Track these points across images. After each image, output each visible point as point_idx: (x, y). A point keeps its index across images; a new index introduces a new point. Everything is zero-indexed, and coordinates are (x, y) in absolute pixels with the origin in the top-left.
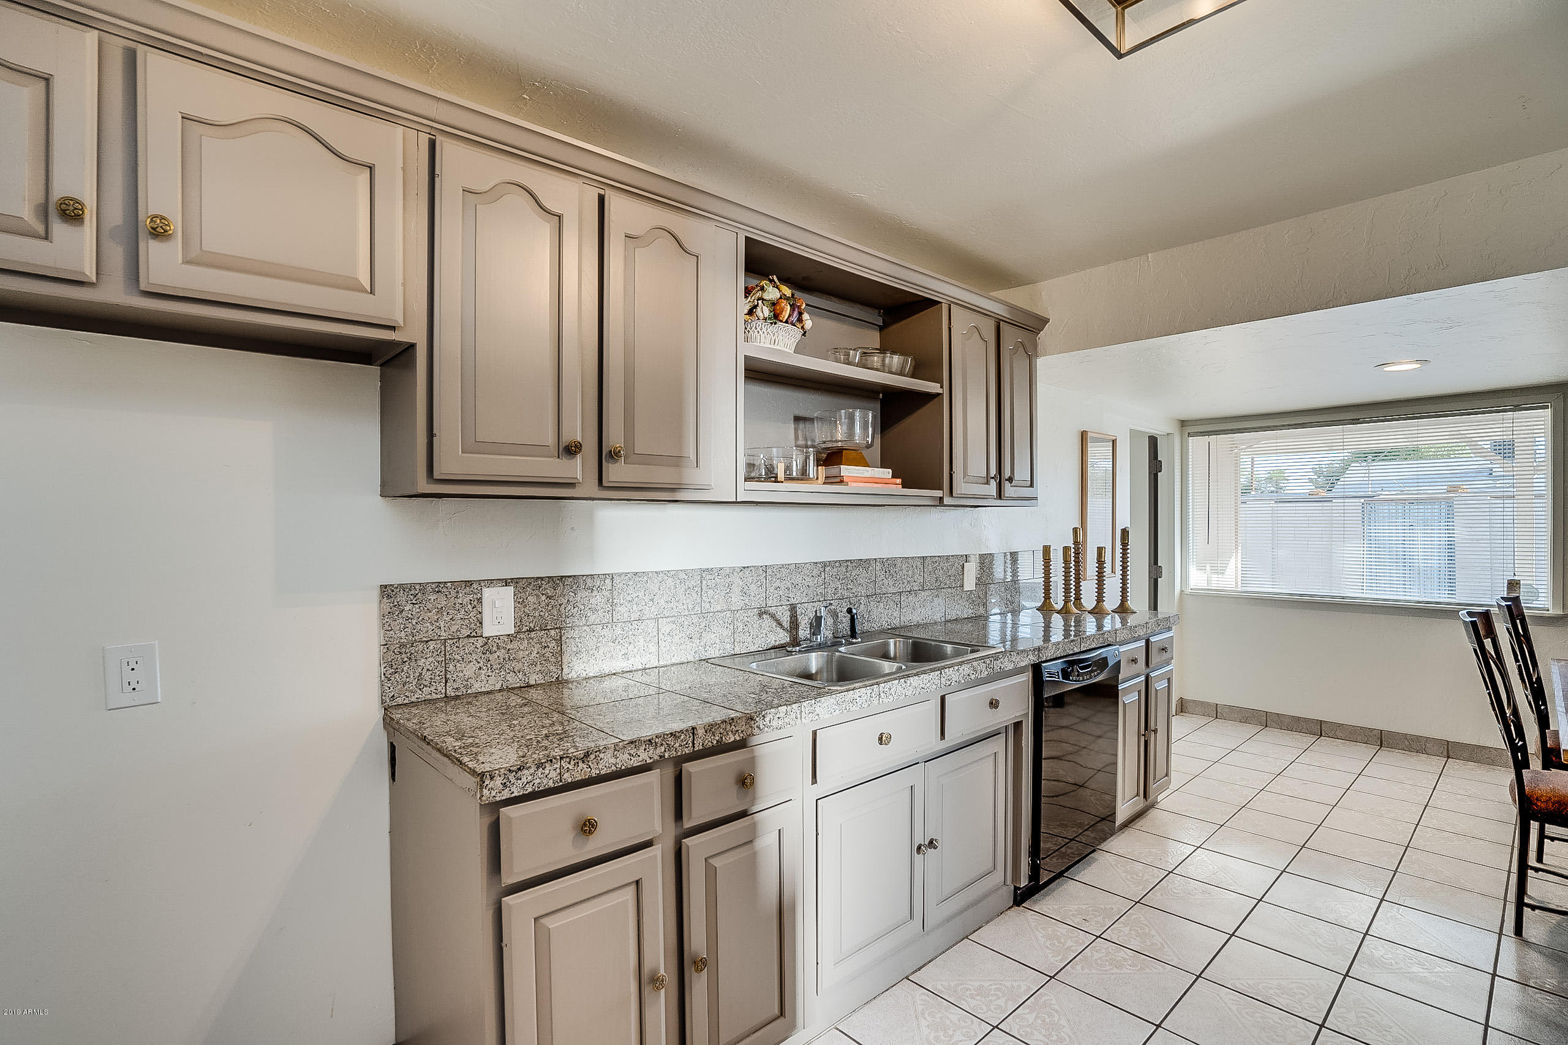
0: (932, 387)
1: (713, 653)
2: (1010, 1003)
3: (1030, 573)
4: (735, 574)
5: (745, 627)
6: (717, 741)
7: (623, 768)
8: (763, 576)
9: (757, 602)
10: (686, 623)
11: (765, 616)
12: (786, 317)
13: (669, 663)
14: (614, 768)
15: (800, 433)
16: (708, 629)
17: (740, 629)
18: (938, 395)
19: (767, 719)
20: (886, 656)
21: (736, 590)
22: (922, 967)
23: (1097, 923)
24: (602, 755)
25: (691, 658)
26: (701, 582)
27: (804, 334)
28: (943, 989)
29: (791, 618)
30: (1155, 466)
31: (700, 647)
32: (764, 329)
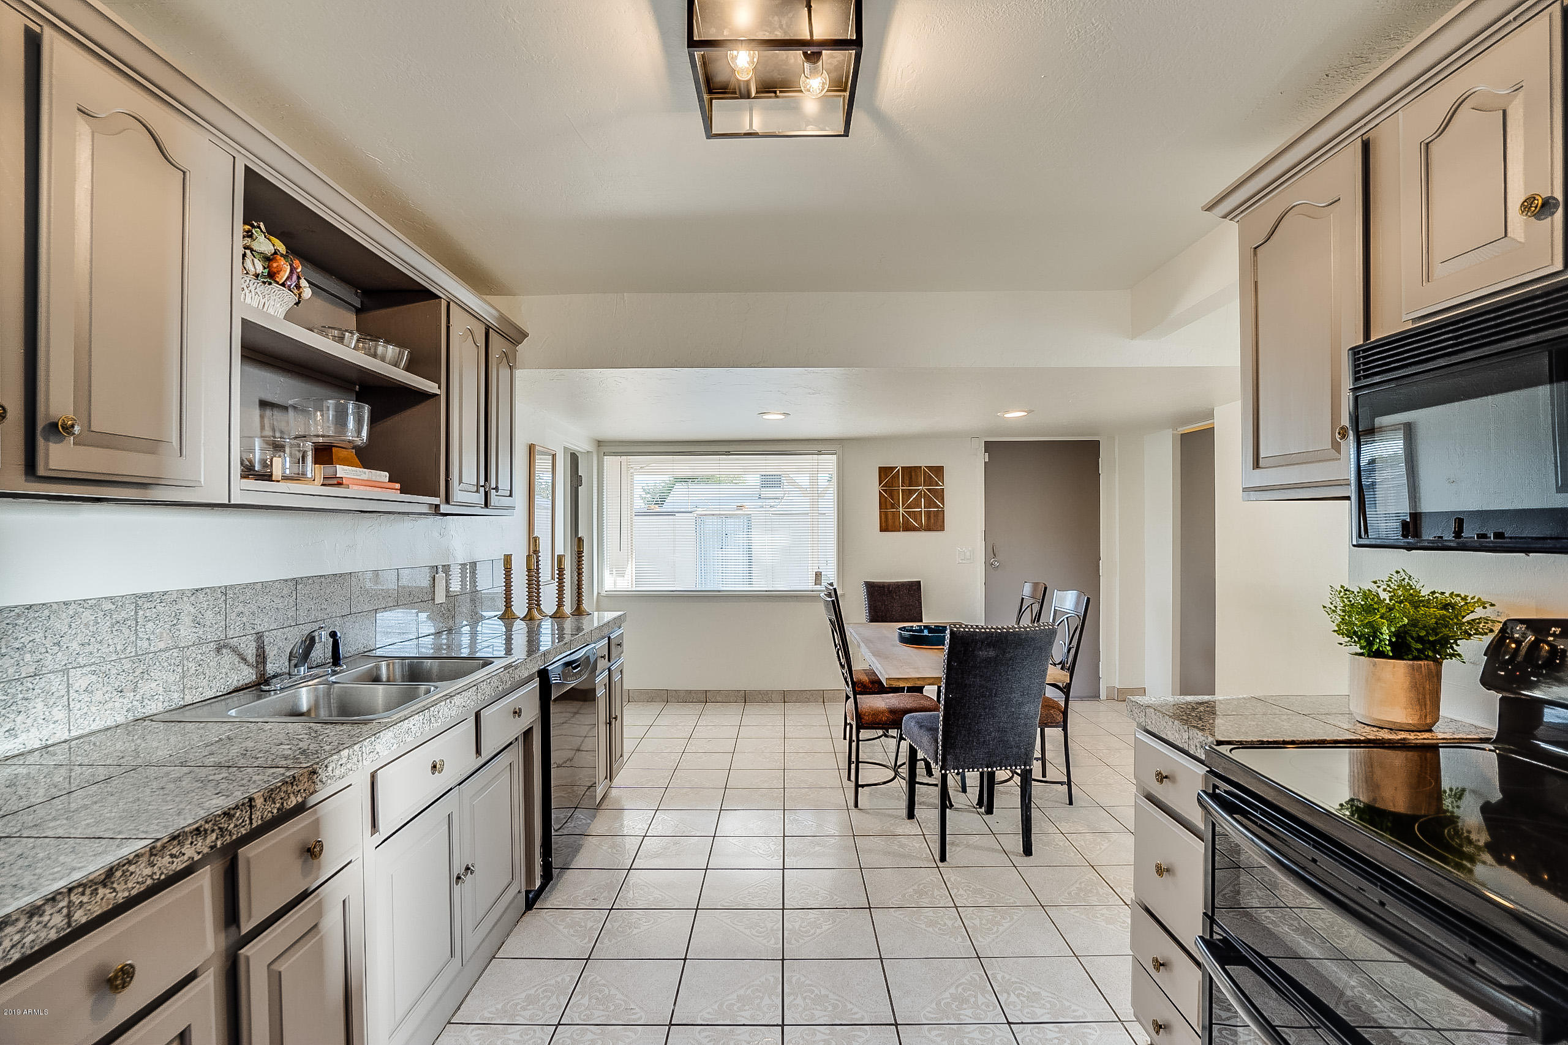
0: (430, 386)
1: (153, 708)
2: (561, 998)
3: (490, 582)
4: (185, 599)
5: (198, 668)
6: (278, 809)
7: (163, 877)
8: (222, 599)
9: (213, 634)
10: (114, 671)
11: (224, 651)
12: (284, 279)
13: (87, 731)
14: (149, 882)
15: (266, 421)
16: (146, 677)
17: (192, 671)
18: (437, 395)
19: (330, 769)
20: (376, 679)
21: (186, 620)
22: (461, 1005)
23: (605, 898)
24: (132, 868)
25: (121, 719)
26: (136, 613)
27: (297, 304)
28: (492, 1016)
29: (257, 650)
30: (576, 481)
31: (135, 703)
32: (252, 288)
